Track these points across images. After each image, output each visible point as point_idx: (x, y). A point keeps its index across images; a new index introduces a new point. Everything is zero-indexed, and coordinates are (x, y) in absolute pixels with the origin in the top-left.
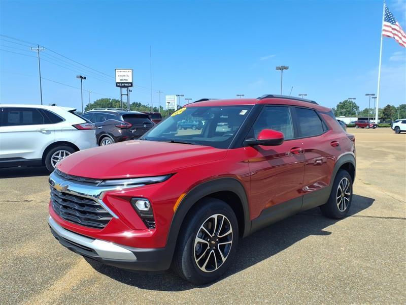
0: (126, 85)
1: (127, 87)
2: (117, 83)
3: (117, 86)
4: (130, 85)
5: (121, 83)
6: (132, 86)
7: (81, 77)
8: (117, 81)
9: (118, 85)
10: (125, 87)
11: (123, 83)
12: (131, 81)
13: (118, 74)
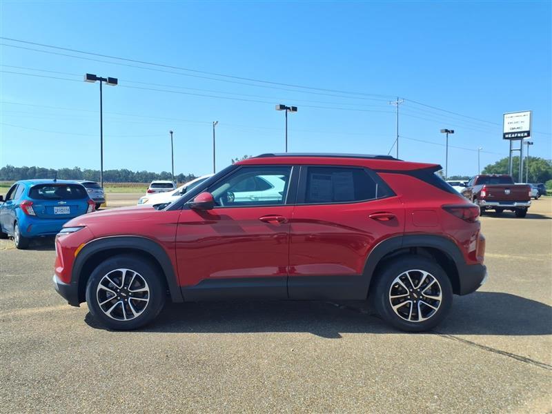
0: (519, 135)
1: (521, 138)
2: (505, 134)
3: (505, 138)
4: (526, 134)
5: (512, 133)
6: (529, 135)
7: (447, 131)
8: (505, 132)
9: (507, 136)
10: (517, 138)
11: (514, 133)
12: (528, 130)
13: (506, 121)
